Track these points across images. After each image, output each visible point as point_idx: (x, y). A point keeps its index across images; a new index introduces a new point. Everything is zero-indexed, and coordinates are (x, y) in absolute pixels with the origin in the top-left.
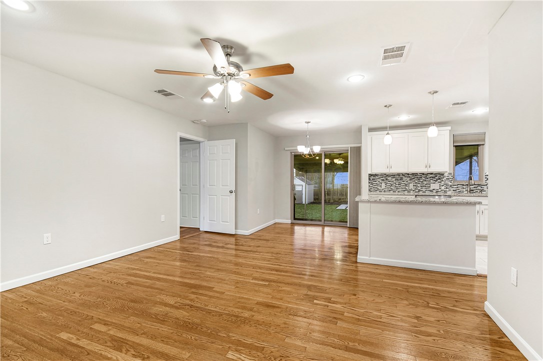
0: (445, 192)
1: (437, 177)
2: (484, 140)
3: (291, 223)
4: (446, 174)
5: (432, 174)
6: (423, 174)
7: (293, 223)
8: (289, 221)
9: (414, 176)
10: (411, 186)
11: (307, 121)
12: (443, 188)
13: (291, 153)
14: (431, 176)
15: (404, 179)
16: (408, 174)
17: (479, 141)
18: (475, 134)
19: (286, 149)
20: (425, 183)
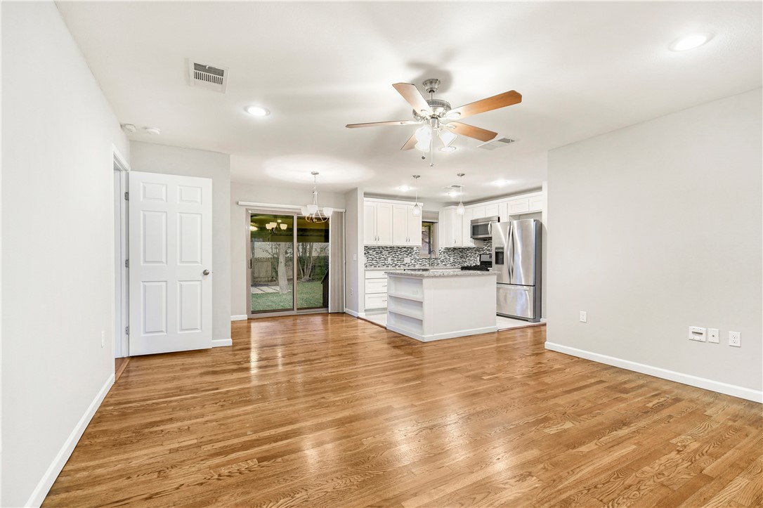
0: (414, 266)
1: (409, 250)
2: (438, 219)
3: (248, 319)
4: (415, 249)
5: (405, 248)
6: (399, 248)
7: (251, 319)
8: (245, 317)
9: (392, 249)
10: (390, 261)
11: (316, 171)
12: (413, 261)
13: (247, 210)
14: (405, 249)
15: (384, 252)
16: (387, 248)
17: (434, 219)
18: (431, 212)
19: (240, 203)
20: (400, 257)
